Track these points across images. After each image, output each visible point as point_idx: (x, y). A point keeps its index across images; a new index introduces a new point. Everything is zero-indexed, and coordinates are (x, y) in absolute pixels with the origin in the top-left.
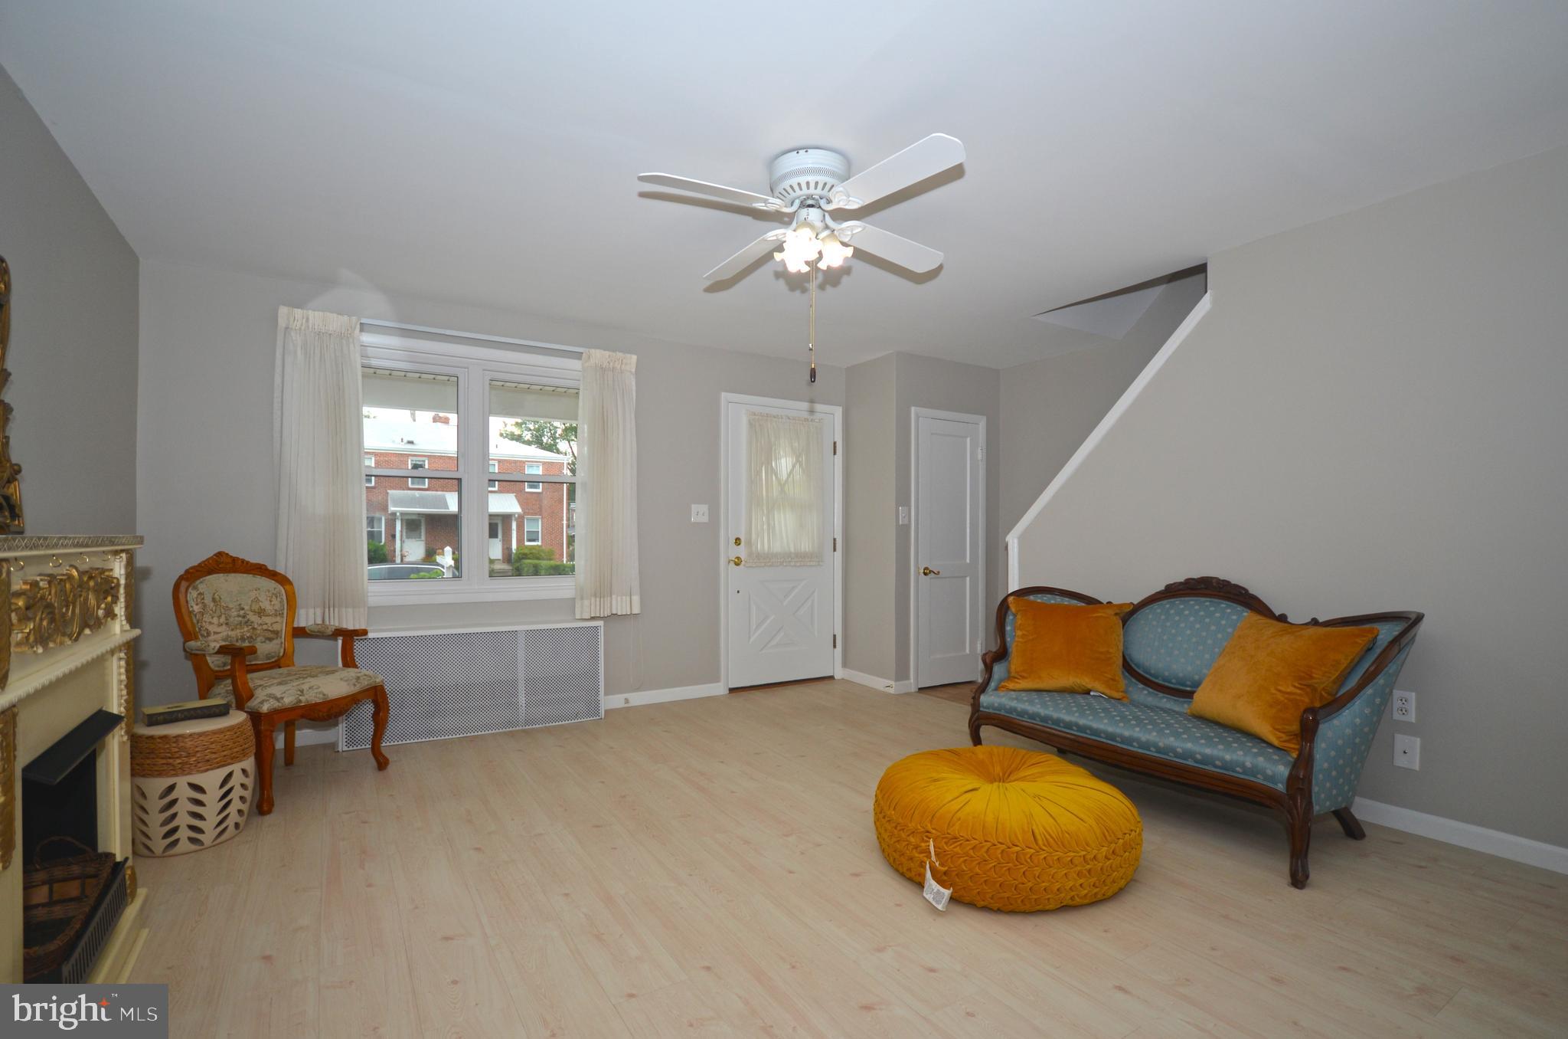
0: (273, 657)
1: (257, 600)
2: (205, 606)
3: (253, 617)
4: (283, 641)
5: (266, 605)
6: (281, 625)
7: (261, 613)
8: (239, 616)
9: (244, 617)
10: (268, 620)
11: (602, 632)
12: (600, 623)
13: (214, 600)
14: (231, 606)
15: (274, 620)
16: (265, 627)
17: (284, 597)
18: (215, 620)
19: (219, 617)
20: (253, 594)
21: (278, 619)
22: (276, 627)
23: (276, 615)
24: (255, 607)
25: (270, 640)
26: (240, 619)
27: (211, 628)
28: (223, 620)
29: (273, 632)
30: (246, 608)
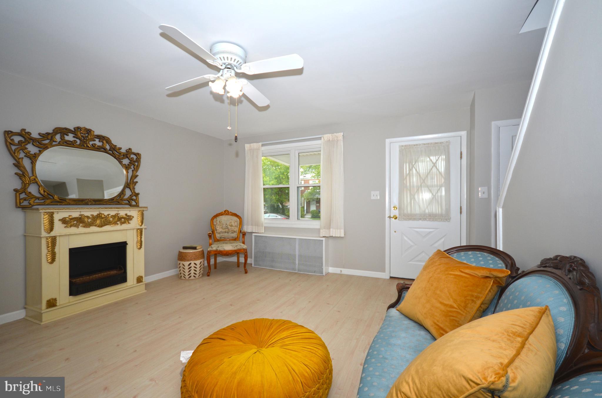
0: (234, 238)
1: (231, 223)
2: (217, 223)
3: (229, 227)
4: (237, 234)
5: (233, 224)
6: (237, 229)
7: (231, 226)
8: (226, 226)
9: (227, 227)
10: (233, 228)
11: (324, 241)
12: (324, 239)
13: (220, 222)
14: (224, 223)
15: (234, 228)
16: (232, 230)
17: (239, 222)
18: (219, 227)
19: (220, 226)
20: (230, 221)
21: (236, 228)
22: (235, 230)
23: (235, 227)
24: (230, 224)
25: (233, 233)
26: (226, 227)
27: (218, 229)
28: (221, 227)
29: (234, 231)
30: (228, 224)
